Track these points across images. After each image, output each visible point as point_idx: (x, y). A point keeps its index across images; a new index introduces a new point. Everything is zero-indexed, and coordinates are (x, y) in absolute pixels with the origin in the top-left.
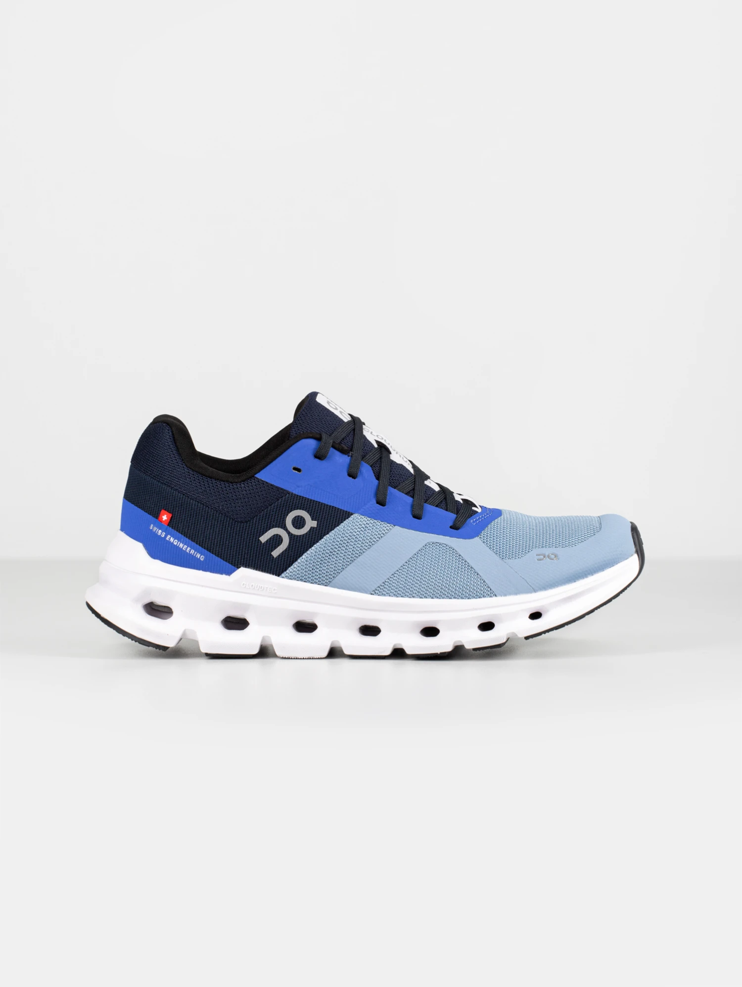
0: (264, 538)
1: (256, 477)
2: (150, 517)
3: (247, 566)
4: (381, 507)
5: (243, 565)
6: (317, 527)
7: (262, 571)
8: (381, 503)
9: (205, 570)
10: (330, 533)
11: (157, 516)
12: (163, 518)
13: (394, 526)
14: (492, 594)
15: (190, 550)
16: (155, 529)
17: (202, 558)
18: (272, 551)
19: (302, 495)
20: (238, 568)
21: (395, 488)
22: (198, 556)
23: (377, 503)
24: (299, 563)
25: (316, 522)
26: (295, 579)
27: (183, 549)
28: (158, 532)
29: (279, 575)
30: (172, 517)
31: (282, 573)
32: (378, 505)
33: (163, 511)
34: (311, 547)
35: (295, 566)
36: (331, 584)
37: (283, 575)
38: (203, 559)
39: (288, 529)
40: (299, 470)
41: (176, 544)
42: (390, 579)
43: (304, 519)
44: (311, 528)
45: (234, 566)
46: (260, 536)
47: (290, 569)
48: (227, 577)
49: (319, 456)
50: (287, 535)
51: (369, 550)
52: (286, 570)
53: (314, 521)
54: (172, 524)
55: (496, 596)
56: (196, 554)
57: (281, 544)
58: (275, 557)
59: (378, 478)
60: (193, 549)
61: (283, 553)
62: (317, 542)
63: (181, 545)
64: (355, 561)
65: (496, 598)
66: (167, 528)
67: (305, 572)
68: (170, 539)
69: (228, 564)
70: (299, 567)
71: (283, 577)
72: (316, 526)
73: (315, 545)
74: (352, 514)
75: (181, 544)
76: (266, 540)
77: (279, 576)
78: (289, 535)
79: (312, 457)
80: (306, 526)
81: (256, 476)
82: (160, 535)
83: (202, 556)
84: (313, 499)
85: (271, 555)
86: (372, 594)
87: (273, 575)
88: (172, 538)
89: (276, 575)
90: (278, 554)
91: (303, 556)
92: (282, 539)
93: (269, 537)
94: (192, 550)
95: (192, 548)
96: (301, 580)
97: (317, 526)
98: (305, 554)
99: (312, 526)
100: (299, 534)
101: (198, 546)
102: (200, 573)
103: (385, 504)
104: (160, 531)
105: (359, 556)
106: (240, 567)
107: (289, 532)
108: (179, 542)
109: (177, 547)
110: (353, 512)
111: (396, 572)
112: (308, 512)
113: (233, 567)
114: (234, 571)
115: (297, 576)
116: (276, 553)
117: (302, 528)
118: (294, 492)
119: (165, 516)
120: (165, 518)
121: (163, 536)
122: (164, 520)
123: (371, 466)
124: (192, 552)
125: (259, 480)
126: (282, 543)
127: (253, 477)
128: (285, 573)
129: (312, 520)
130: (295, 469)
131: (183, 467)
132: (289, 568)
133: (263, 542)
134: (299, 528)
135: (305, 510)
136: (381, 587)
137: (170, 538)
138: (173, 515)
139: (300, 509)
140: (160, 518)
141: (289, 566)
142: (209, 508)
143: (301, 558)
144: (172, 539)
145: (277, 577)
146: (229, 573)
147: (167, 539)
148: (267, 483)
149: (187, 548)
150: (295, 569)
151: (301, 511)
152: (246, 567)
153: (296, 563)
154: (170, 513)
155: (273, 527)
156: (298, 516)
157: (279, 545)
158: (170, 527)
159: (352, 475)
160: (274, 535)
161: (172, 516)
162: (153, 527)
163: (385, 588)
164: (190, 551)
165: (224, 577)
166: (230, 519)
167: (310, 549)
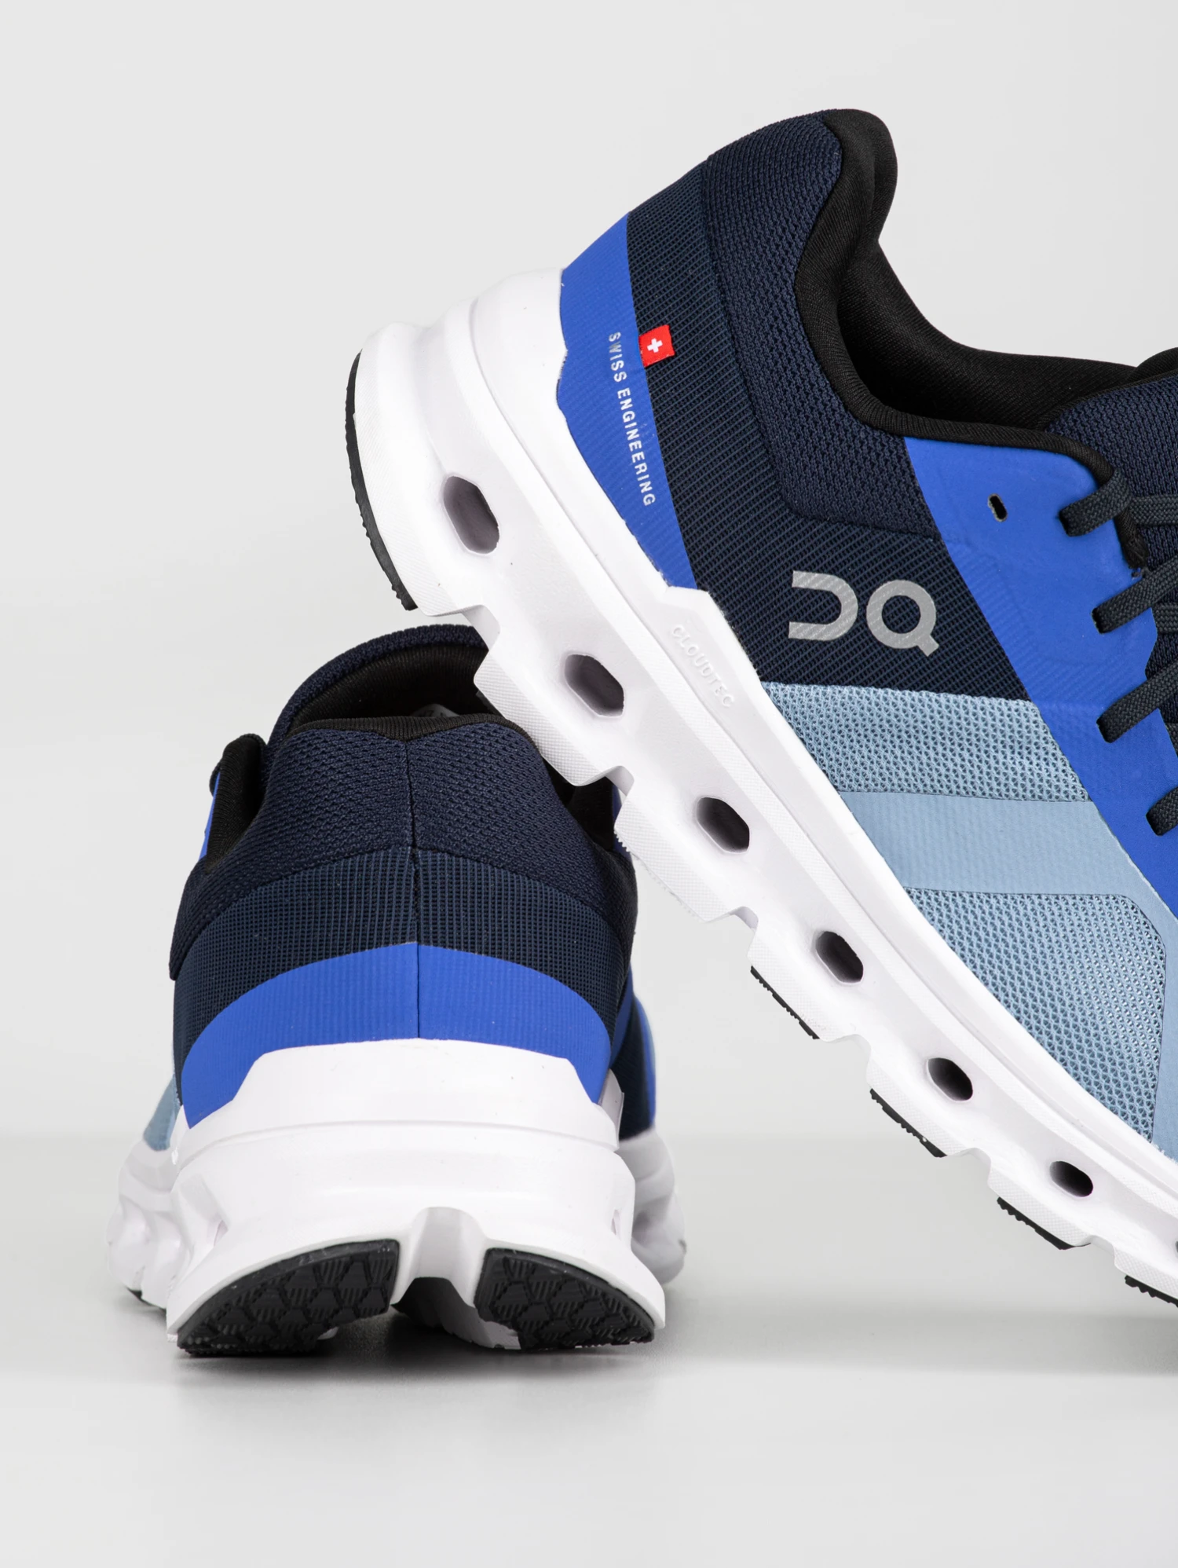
0: (802, 580)
1: (903, 443)
2: (631, 315)
3: (722, 600)
4: (1101, 736)
5: (715, 591)
6: (928, 658)
7: (740, 638)
8: (1110, 727)
9: (632, 527)
10: (942, 695)
11: (646, 327)
12: (650, 343)
13: (1090, 798)
14: (1145, 1125)
15: (641, 461)
16: (617, 349)
17: (648, 500)
18: (796, 620)
19: (959, 567)
20: (701, 586)
21: (1167, 721)
22: (646, 487)
23: (1099, 722)
24: (824, 694)
25: (937, 646)
26: (788, 717)
27: (631, 445)
28: (616, 361)
29: (764, 678)
30: (668, 359)
31: (774, 681)
32: (1097, 726)
33: (665, 329)
34: (877, 685)
35: (813, 693)
36: (849, 794)
37: (772, 686)
38: (649, 502)
39: (868, 607)
40: (1001, 512)
41: (626, 420)
42: (975, 899)
43: (918, 618)
44: (916, 648)
45: (696, 576)
46: (799, 568)
47: (798, 689)
48: (663, 584)
49: (1072, 520)
50: (854, 617)
51: (990, 800)
52: (787, 682)
53: (933, 641)
54: (657, 372)
55: (1149, 1137)
56: (643, 481)
57: (826, 623)
58: (791, 635)
59: (1150, 673)
60: (648, 465)
61: (813, 642)
62: (901, 688)
63: (633, 434)
64: (940, 797)
65: (1147, 1143)
66: (639, 371)
67: (821, 723)
68: (624, 399)
69: (687, 559)
70: (817, 700)
71: (768, 691)
72: (927, 654)
73: (890, 691)
74: (1025, 698)
75: (636, 430)
76: (802, 586)
77: (762, 680)
78: (857, 621)
79: (1054, 512)
80: (908, 636)
81: (908, 441)
82: (614, 373)
83: (650, 495)
84: (974, 594)
85: (787, 626)
86: (909, 892)
87: (755, 667)
88: (629, 400)
89: (758, 673)
90: (800, 636)
91: (846, 690)
92: (837, 615)
93: (815, 586)
94: (644, 464)
95: (648, 460)
96: (798, 731)
97: (931, 656)
98: (855, 689)
99: (922, 647)
100: (880, 637)
101: (663, 468)
102: (620, 524)
103: (1115, 739)
104: (621, 364)
105: (958, 793)
106: (704, 589)
107: (865, 615)
108: (634, 424)
109: (622, 431)
110: (1030, 696)
111: (999, 897)
112: (939, 611)
113: (691, 575)
114: (686, 585)
115: (798, 715)
116: (799, 630)
117: (897, 631)
118: (948, 546)
119: (660, 343)
120: (655, 346)
121: (618, 378)
122: (650, 348)
123: (1162, 634)
124: (642, 468)
125: (903, 458)
126: (830, 621)
127: (901, 436)
128: (781, 686)
129: (933, 635)
130: (995, 501)
131: (785, 282)
132: (797, 686)
133: (793, 585)
134: (891, 627)
135: (937, 603)
136: (941, 899)
137: (627, 397)
138: (676, 355)
139: (929, 591)
140: (646, 335)
141: (800, 682)
142: (754, 414)
143: (839, 688)
144: (627, 404)
145: (756, 678)
146: (674, 579)
147: (619, 393)
148: (913, 477)
149: (639, 451)
150: (805, 699)
151: (929, 596)
152: (716, 600)
153: (821, 689)
154: (675, 346)
155: (841, 576)
156: (913, 602)
157: (820, 621)
158: (648, 374)
159: (1104, 619)
160: (828, 593)
161: (672, 358)
162: (616, 341)
163: (947, 906)
164: (638, 463)
165: (656, 577)
166: (774, 477)
167: (873, 689)
